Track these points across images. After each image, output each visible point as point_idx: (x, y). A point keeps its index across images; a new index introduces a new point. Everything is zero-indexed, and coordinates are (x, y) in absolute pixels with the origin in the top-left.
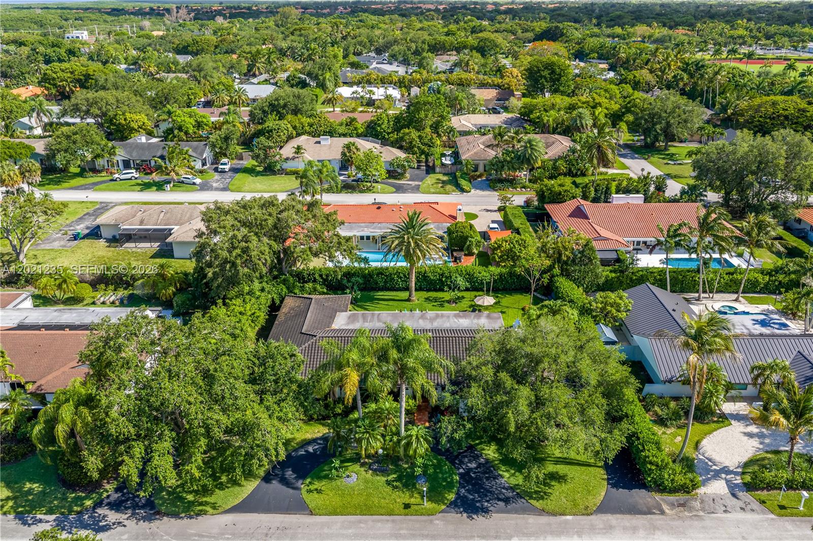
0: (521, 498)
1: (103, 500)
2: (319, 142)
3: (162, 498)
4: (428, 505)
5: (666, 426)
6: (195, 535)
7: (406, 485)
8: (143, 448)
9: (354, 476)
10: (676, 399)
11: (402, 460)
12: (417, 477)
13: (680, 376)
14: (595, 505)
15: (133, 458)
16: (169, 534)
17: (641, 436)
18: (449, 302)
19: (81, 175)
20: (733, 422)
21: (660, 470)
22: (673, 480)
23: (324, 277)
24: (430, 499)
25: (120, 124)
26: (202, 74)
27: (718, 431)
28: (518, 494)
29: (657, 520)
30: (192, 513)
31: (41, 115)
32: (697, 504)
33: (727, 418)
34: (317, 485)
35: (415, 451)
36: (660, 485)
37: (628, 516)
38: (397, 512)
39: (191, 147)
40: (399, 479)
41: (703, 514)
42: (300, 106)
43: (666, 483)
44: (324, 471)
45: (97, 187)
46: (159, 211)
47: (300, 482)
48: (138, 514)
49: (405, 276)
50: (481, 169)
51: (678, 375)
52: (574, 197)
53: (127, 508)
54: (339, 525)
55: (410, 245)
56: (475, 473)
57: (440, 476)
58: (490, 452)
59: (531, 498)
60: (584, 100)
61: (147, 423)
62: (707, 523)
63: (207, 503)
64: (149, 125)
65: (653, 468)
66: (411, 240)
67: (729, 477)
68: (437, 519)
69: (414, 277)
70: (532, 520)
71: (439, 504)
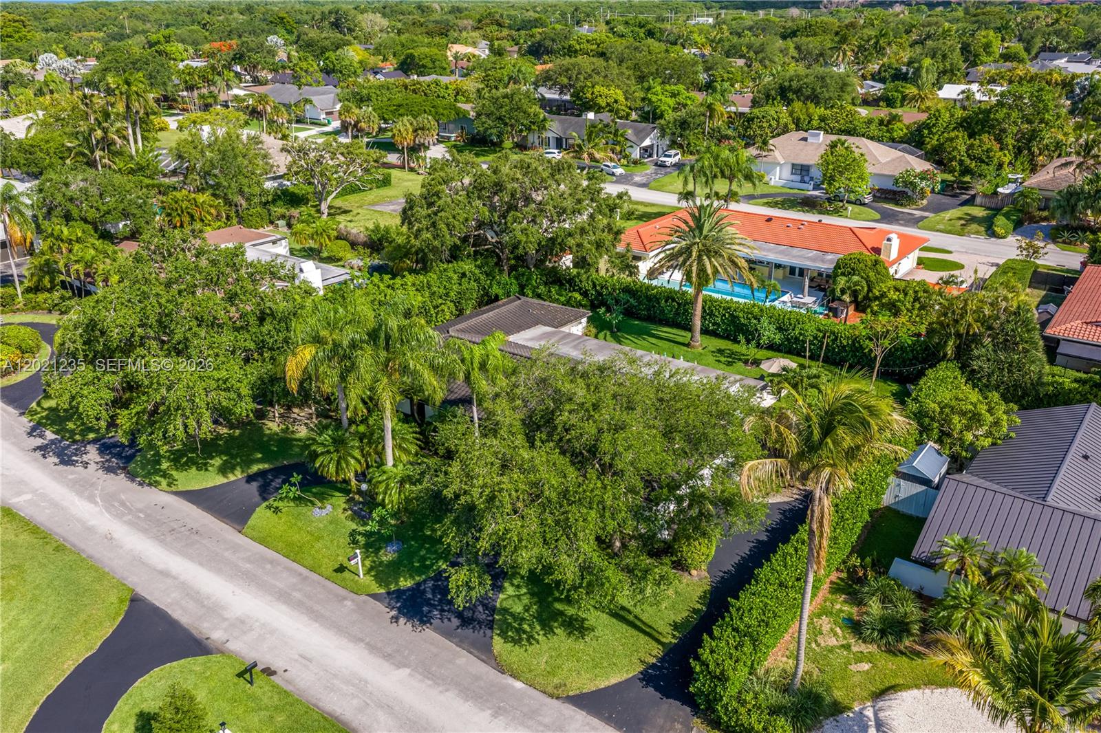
0: (491, 628)
2: (805, 139)
4: (366, 580)
6: (120, 501)
7: (368, 546)
9: (327, 509)
14: (580, 689)
18: (747, 362)
23: (598, 288)
24: (376, 575)
25: (586, 98)
26: (760, 56)
28: (492, 621)
30: (147, 481)
34: (284, 503)
38: (322, 570)
40: (369, 535)
42: (819, 90)
48: (109, 462)
57: (423, 553)
59: (503, 634)
63: (170, 477)
68: (353, 601)
71: (379, 585)
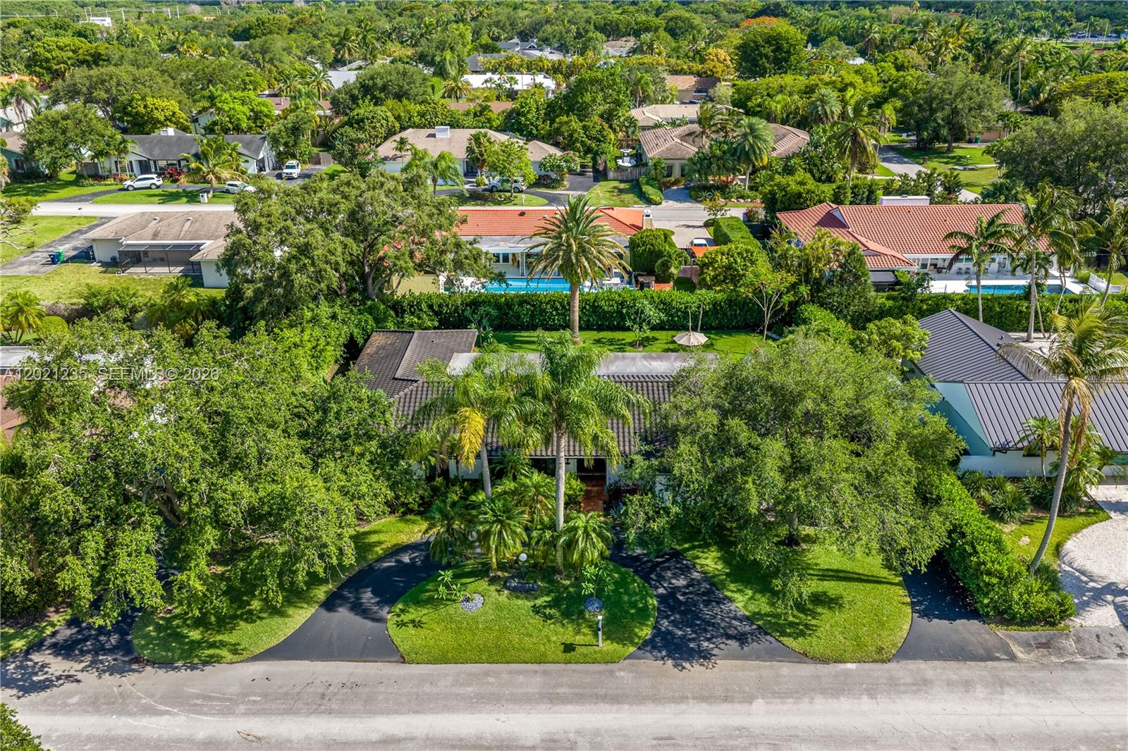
0: (766, 633)
1: (45, 639)
2: (433, 136)
3: (147, 636)
4: (605, 646)
5: (1001, 520)
6: (198, 697)
7: (566, 614)
8: (102, 542)
9: (478, 599)
10: (1015, 479)
11: (560, 573)
12: (586, 599)
13: (1021, 440)
14: (894, 645)
15: (82, 559)
16: (151, 696)
17: (967, 530)
18: (632, 344)
19: (75, 183)
20: (1112, 514)
21: (1005, 585)
22: (1026, 604)
23: (436, 308)
24: (608, 637)
25: (137, 113)
26: (267, 57)
27: (1090, 528)
28: (759, 627)
29: (1003, 669)
30: (196, 661)
31: (23, 101)
32: (1070, 644)
33: (1101, 509)
34: (414, 614)
35: (582, 555)
36: (1005, 612)
37: (954, 664)
38: (551, 657)
39: (241, 141)
40: (555, 604)
41: (1082, 660)
42: (406, 87)
43: (1016, 608)
44: (427, 591)
45: (99, 199)
46: (183, 219)
47: (386, 609)
48: (101, 662)
49: (563, 307)
50: (677, 173)
51: (1017, 439)
52: (821, 202)
53: (83, 653)
54: (450, 679)
55: (571, 250)
56: (684, 594)
57: (626, 598)
58: (710, 561)
59: (783, 634)
60: (828, 80)
61: (110, 498)
62: (1093, 674)
63: (223, 644)
64: (183, 116)
65: (995, 580)
66: (572, 241)
67: (1119, 599)
68: (620, 669)
69: (577, 309)
70: (787, 671)
71: (624, 645)
